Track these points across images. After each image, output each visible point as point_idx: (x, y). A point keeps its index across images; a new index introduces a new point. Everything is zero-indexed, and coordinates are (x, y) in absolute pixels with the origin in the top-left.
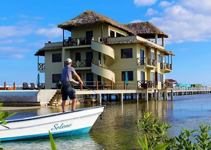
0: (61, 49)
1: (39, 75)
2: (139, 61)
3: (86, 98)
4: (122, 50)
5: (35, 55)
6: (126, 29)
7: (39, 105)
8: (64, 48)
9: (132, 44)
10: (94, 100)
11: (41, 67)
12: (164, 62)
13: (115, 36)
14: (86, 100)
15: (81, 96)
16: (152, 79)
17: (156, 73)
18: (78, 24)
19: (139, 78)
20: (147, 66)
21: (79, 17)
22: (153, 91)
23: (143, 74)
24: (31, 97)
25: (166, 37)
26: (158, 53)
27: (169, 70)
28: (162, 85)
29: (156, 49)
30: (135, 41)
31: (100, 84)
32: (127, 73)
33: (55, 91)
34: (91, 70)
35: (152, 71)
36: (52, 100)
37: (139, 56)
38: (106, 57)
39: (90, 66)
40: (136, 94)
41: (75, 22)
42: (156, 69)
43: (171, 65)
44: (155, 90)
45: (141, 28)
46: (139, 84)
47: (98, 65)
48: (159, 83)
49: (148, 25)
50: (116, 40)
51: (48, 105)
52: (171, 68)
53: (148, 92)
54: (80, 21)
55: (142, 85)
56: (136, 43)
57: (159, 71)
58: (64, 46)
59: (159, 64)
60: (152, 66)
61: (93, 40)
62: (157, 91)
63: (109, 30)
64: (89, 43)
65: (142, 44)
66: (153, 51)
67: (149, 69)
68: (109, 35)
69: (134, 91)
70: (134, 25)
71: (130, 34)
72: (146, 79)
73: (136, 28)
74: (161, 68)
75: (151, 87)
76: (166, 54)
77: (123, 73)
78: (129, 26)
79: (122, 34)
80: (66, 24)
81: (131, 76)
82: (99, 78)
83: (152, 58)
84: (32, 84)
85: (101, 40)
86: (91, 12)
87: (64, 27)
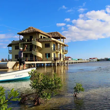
0: (19, 44)
1: (9, 55)
2: (53, 49)
3: (30, 65)
4: (45, 44)
5: (8, 46)
6: (48, 35)
7: (8, 68)
8: (20, 43)
9: (49, 41)
10: (33, 66)
11: (10, 52)
12: (64, 49)
13: (43, 38)
14: (29, 66)
15: (27, 64)
16: (59, 56)
17: (60, 54)
18: (26, 33)
19: (53, 56)
20: (56, 51)
21: (27, 30)
22: (59, 62)
23: (54, 54)
24: (4, 65)
25: (65, 38)
26: (61, 45)
27: (66, 53)
28: (63, 59)
29: (60, 44)
30: (51, 40)
31: (35, 59)
32: (47, 54)
33: (15, 62)
34: (32, 53)
35: (58, 53)
36: (14, 66)
37: (52, 46)
38: (38, 47)
39: (32, 51)
40: (52, 63)
41: (25, 32)
42: (60, 52)
43: (67, 51)
44: (60, 61)
45: (54, 35)
46: (53, 59)
47: (35, 51)
48: (62, 59)
49: (57, 33)
50: (43, 40)
51: (12, 68)
52: (67, 52)
53: (57, 62)
54: (27, 31)
55: (54, 59)
56: (51, 41)
57: (62, 53)
58: (20, 42)
59: (62, 50)
60: (58, 51)
61: (33, 40)
62: (61, 62)
63: (40, 35)
64: (31, 41)
65: (54, 41)
66: (59, 44)
67: (57, 52)
68: (40, 38)
69: (50, 62)
70: (51, 33)
71: (49, 37)
72: (56, 57)
73: (52, 34)
74: (63, 52)
75: (58, 60)
76: (65, 46)
77: (46, 54)
78: (49, 34)
79: (46, 37)
80: (21, 33)
81: (49, 55)
82: (36, 56)
83: (59, 47)
84: (6, 59)
85: (36, 40)
86: (32, 28)
87: (20, 34)
